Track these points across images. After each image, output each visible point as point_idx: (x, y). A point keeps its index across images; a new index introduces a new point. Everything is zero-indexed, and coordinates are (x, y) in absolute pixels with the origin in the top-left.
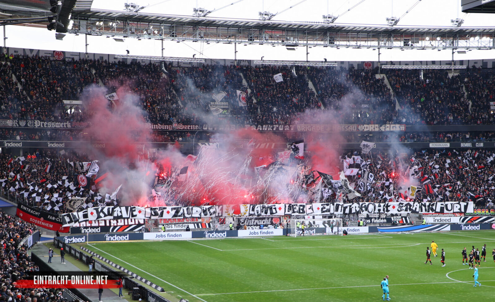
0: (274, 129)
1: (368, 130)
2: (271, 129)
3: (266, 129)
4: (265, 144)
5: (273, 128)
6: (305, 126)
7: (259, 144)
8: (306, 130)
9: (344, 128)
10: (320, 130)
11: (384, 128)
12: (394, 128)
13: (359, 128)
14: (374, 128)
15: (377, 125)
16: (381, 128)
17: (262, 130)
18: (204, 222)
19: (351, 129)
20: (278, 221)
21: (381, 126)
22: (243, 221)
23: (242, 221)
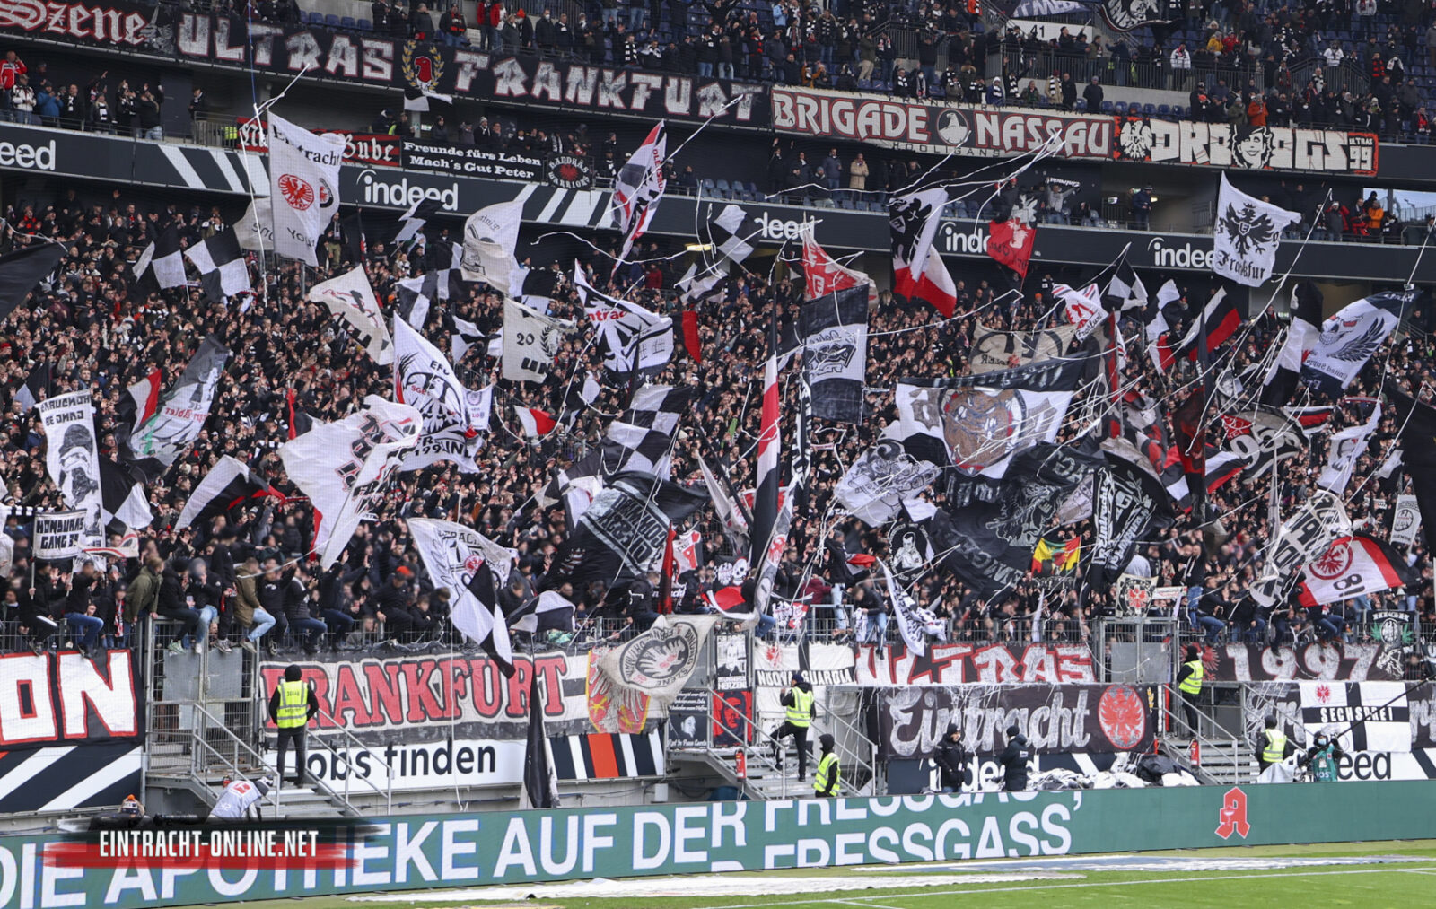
0: (639, 102)
1: (1170, 153)
2: (618, 103)
3: (585, 97)
4: (596, 194)
5: (627, 94)
6: (818, 99)
7: (560, 194)
8: (826, 128)
9: (1042, 130)
10: (904, 137)
11: (1260, 147)
12: (1317, 150)
13: (1125, 139)
14: (1207, 147)
15: (1221, 130)
16: (1245, 147)
17: (564, 101)
18: (609, 726)
19: (1080, 140)
20: (1132, 719)
21: (1243, 136)
22: (906, 719)
23: (899, 712)
